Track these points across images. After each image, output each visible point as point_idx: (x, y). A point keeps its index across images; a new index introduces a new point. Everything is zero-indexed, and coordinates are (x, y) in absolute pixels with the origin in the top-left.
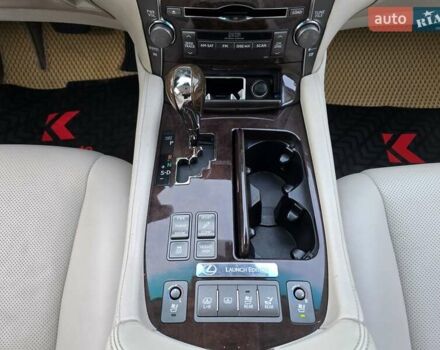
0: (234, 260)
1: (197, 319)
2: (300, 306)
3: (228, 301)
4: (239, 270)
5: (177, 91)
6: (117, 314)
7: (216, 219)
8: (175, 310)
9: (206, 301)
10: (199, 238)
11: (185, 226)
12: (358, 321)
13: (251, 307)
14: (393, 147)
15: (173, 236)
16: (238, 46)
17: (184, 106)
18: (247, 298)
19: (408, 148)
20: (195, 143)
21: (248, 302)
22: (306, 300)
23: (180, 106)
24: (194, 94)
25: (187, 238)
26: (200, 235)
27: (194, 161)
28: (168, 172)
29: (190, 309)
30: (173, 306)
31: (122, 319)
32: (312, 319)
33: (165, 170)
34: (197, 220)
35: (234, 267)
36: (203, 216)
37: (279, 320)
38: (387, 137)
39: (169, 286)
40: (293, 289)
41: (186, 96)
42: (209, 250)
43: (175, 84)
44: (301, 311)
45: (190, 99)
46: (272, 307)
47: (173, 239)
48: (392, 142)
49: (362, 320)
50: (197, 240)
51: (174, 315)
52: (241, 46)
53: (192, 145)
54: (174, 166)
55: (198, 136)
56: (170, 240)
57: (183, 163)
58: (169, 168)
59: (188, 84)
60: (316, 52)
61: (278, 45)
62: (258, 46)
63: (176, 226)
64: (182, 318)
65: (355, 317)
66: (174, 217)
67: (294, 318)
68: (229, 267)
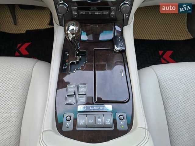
0: (94, 104)
1: (78, 129)
2: (121, 123)
3: (91, 121)
4: (96, 108)
5: (69, 32)
6: (43, 128)
7: (86, 87)
8: (68, 125)
9: (81, 121)
10: (79, 95)
11: (73, 90)
12: (145, 129)
13: (101, 123)
14: (163, 56)
15: (68, 94)
16: (96, 13)
17: (72, 38)
18: (99, 120)
19: (170, 57)
20: (78, 55)
21: (99, 121)
22: (124, 120)
23: (70, 39)
24: (76, 33)
25: (74, 95)
26: (79, 93)
27: (78, 63)
28: (66, 67)
29: (75, 125)
30: (67, 124)
31: (44, 130)
32: (126, 128)
33: (65, 66)
34: (78, 87)
35: (93, 107)
36: (81, 86)
37: (113, 129)
38: (161, 52)
39: (66, 115)
40: (118, 115)
41: (73, 34)
42: (83, 100)
43: (68, 29)
44: (122, 125)
45: (74, 35)
46: (109, 123)
47: (68, 95)
48: (163, 54)
49: (147, 128)
50: (78, 96)
51: (68, 128)
52: (97, 13)
53: (77, 56)
54: (69, 64)
55: (79, 52)
56: (67, 96)
57: (73, 63)
58: (67, 66)
59: (73, 29)
60: (129, 16)
61: (113, 13)
62: (104, 13)
63: (69, 90)
64: (71, 128)
65: (144, 127)
66: (68, 86)
67: (119, 128)
68: (92, 107)
